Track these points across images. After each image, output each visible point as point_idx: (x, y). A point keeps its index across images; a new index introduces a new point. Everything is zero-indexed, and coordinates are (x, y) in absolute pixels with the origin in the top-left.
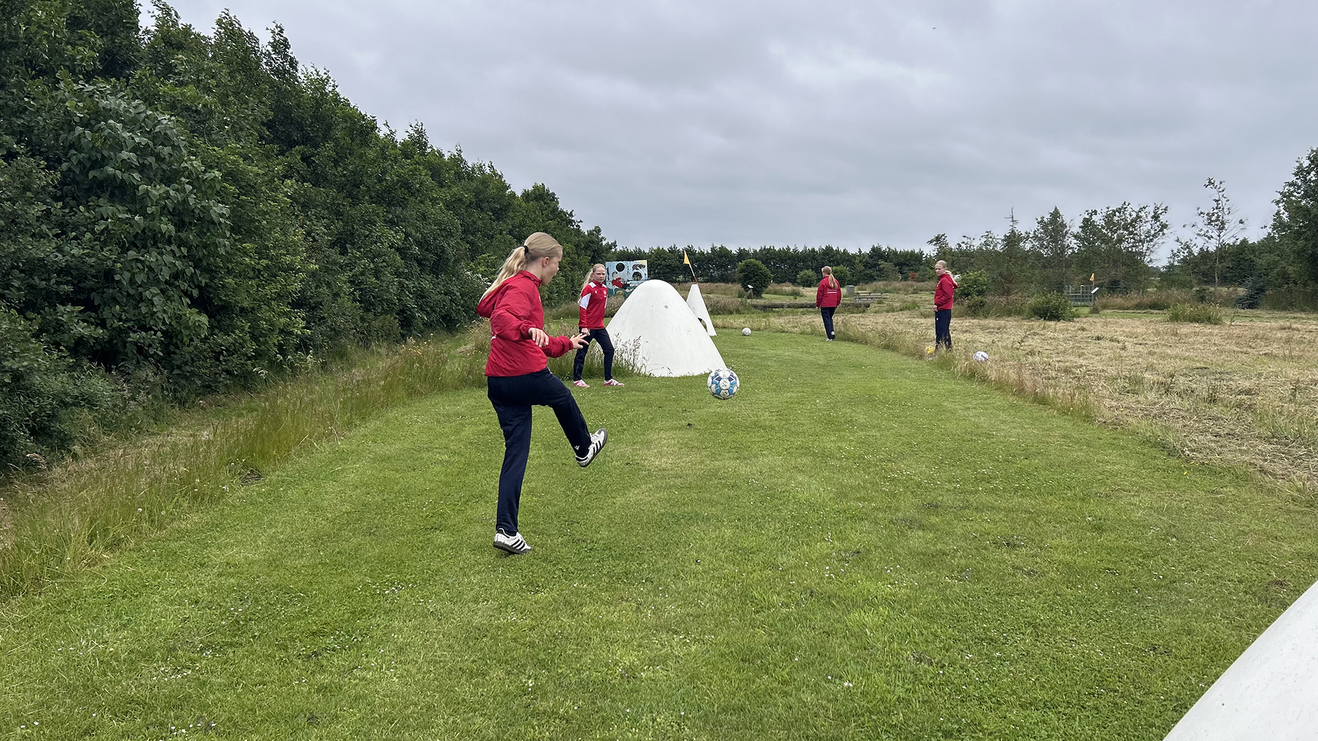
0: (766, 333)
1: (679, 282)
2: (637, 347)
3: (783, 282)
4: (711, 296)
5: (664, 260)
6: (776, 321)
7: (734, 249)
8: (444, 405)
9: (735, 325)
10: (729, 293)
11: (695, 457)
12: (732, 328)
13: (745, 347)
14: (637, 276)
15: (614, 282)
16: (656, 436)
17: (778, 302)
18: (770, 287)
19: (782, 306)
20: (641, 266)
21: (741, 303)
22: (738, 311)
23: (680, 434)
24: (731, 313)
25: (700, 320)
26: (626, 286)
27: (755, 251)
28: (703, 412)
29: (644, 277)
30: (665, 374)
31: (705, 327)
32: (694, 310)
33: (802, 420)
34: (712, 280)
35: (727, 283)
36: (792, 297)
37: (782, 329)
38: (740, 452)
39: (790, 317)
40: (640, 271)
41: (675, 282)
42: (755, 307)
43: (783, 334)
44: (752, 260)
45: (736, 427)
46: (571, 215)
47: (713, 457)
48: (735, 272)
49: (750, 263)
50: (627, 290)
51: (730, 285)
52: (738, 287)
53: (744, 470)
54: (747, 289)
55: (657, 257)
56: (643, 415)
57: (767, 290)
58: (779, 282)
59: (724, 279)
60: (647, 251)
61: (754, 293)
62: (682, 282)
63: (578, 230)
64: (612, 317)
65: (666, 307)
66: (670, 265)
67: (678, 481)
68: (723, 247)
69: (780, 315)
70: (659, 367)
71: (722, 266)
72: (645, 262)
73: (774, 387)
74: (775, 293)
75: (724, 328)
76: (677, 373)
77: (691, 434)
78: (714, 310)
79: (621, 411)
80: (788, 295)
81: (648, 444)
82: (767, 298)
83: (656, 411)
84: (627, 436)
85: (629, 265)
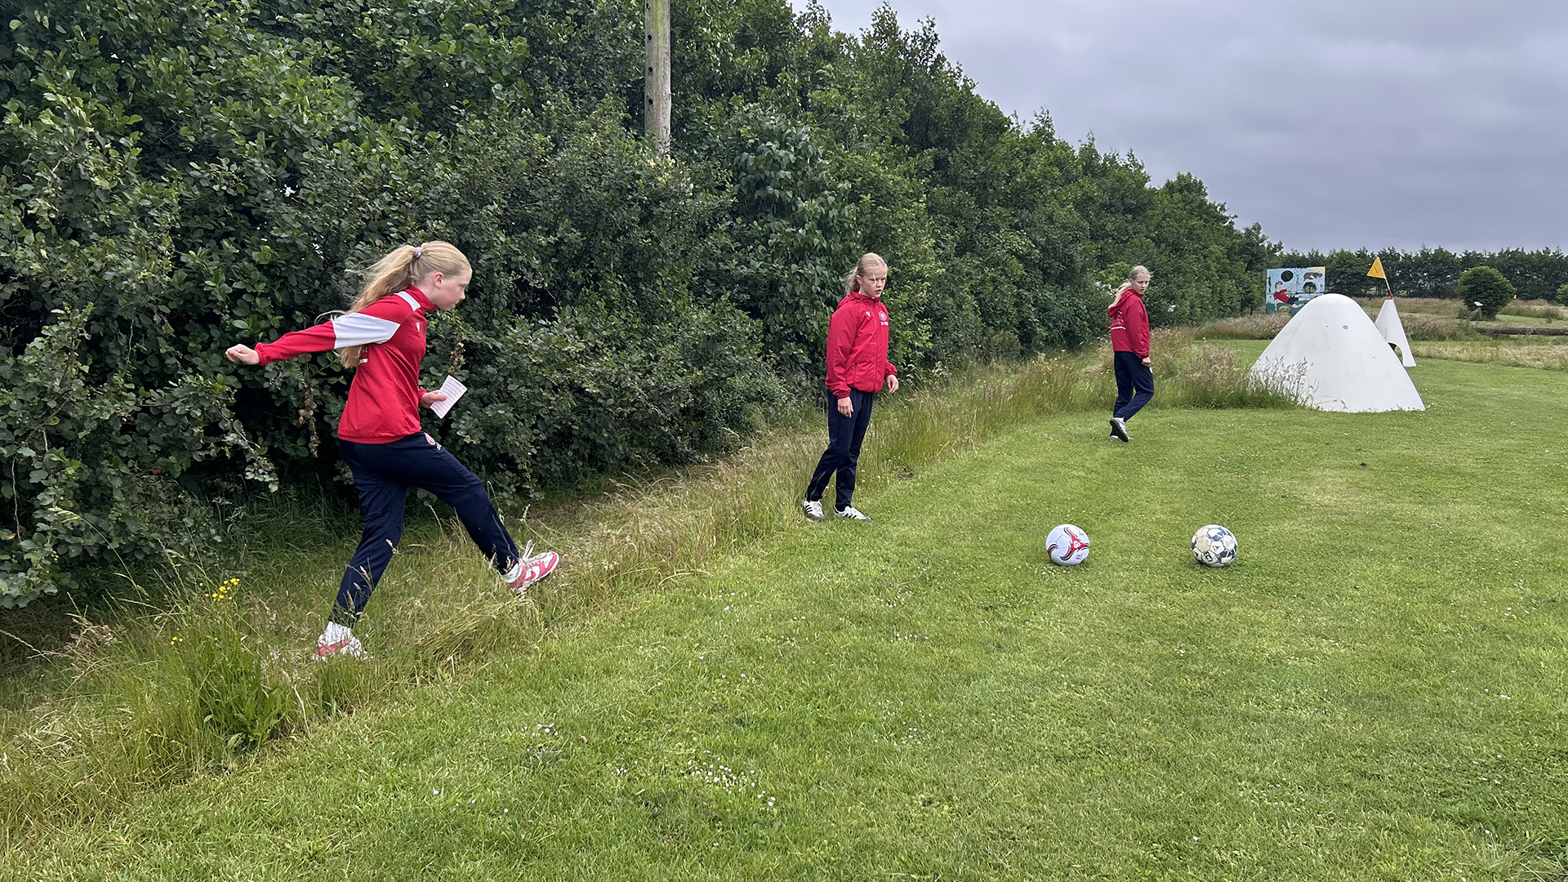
0: (1491, 365)
1: (1370, 296)
2: (1302, 373)
3: (1533, 299)
4: (1417, 315)
5: (1351, 266)
6: (1508, 351)
7: (1458, 251)
8: (1075, 424)
9: (1446, 354)
10: (1444, 313)
11: (1365, 497)
12: (1440, 358)
13: (1454, 382)
14: (1310, 287)
15: (1277, 295)
16: (1319, 473)
17: (1514, 325)
18: (1510, 305)
19: (1523, 332)
20: (1316, 275)
21: (1460, 327)
22: (1454, 337)
23: (1350, 473)
24: (1442, 338)
25: (1393, 346)
26: (1292, 300)
27: (1492, 256)
28: (1383, 453)
29: (1319, 289)
30: (1338, 408)
31: (1400, 356)
32: (1384, 333)
33: (1518, 470)
34: (1420, 293)
35: (1444, 298)
36: (1544, 320)
37: (1515, 362)
38: (1424, 496)
39: (1535, 346)
40: (1314, 281)
41: (1364, 295)
42: (1482, 331)
43: (1517, 369)
44: (1484, 267)
45: (1424, 471)
46: (1223, 208)
47: (1390, 498)
48: (1456, 284)
49: (1481, 271)
50: (1294, 306)
51: (1447, 301)
52: (1460, 304)
53: (1426, 514)
54: (1472, 307)
55: (1339, 263)
56: (1305, 450)
57: (1504, 309)
58: (1527, 299)
59: (1438, 293)
60: (1326, 255)
61: (1484, 314)
62: (1375, 296)
63: (1230, 228)
64: (1272, 338)
65: (1346, 327)
66: (1358, 273)
67: (1343, 518)
68: (1441, 250)
69: (1519, 344)
70: (1328, 399)
71: (1436, 275)
72: (1322, 270)
73: (1488, 431)
74: (1519, 313)
75: (1429, 357)
76: (1353, 408)
77: (1365, 473)
78: (1416, 334)
79: (1278, 444)
80: (1537, 317)
81: (1310, 480)
82: (1503, 320)
83: (1322, 448)
84: (1284, 470)
85: (1299, 273)
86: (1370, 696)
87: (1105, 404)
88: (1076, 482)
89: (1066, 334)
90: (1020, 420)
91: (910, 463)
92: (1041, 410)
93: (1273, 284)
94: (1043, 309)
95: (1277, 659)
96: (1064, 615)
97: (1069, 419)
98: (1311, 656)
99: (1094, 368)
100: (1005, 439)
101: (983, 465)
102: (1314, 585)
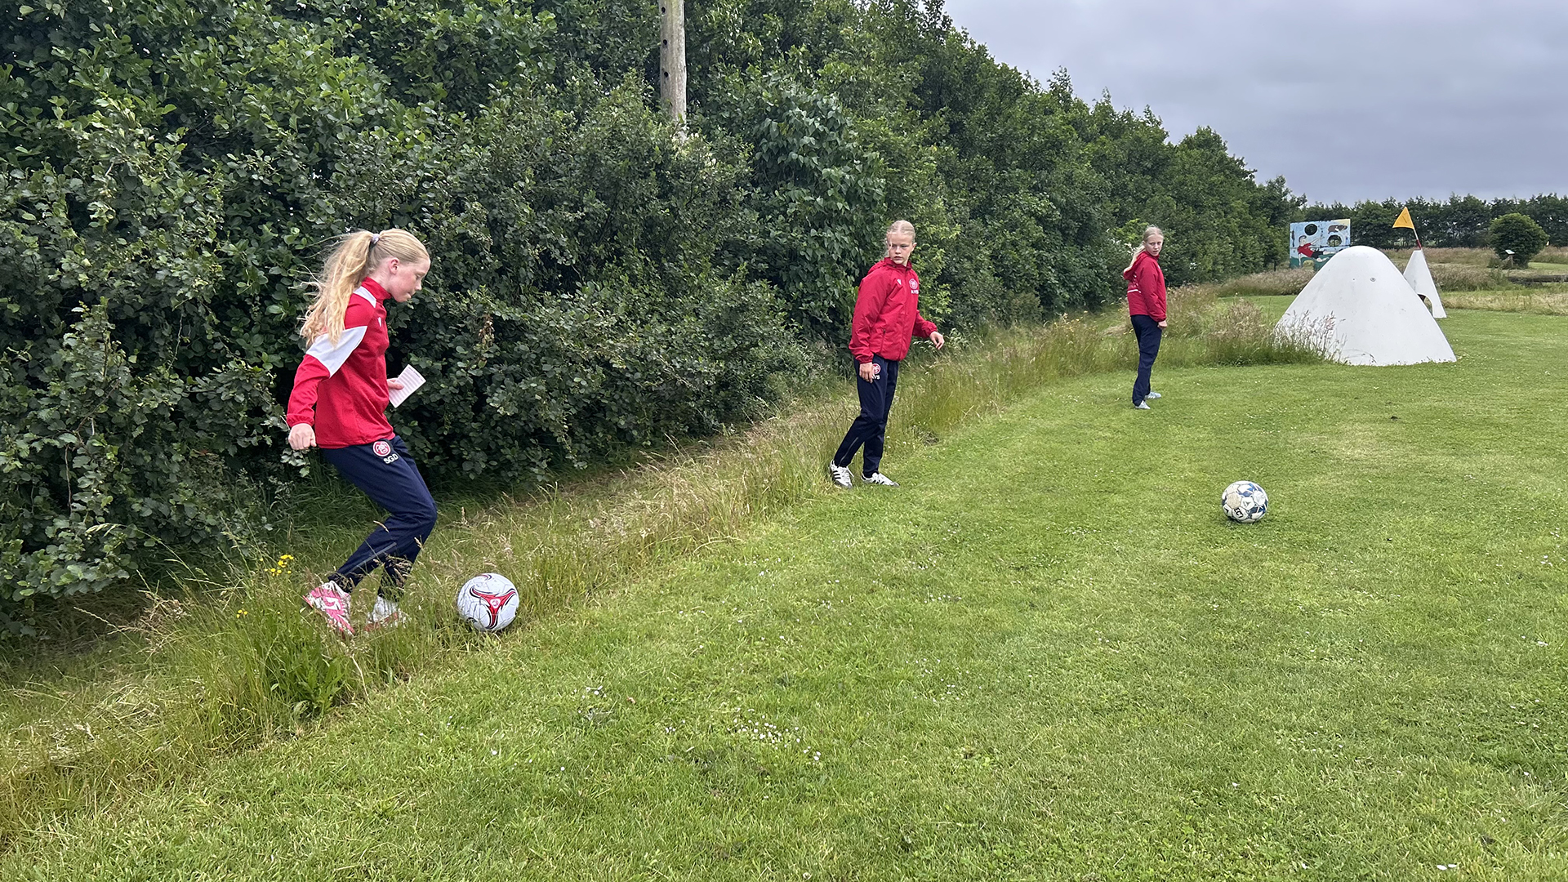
0: (1524, 314)
1: (1397, 248)
2: (1329, 327)
4: (1447, 265)
5: (1377, 217)
6: (1541, 299)
7: (1488, 200)
8: (1099, 385)
9: (1477, 304)
10: (1475, 262)
11: (1397, 450)
12: (1471, 309)
13: (1487, 332)
14: (1335, 240)
15: (1301, 250)
16: (1349, 428)
17: (1547, 273)
18: (1543, 253)
19: (1558, 279)
20: (1341, 227)
21: (1492, 276)
22: (1485, 286)
23: (1381, 427)
24: (1472, 288)
25: (1423, 297)
26: (1317, 254)
27: (1523, 202)
28: (1415, 406)
29: (1344, 242)
30: (1367, 362)
31: (1429, 307)
32: (1413, 284)
33: (1553, 419)
34: (1450, 243)
35: (1474, 247)
37: (1549, 310)
38: (1457, 448)
40: (1339, 233)
41: (1391, 247)
42: (1514, 280)
43: (1551, 317)
44: (1515, 214)
45: (1457, 423)
46: (1241, 163)
47: (1422, 451)
48: (1487, 233)
49: (1512, 219)
50: (1319, 260)
51: (1477, 250)
52: (1490, 253)
53: (1459, 465)
54: (1503, 255)
55: (1365, 214)
56: (1334, 405)
57: (1537, 256)
58: (1560, 245)
59: (1468, 242)
60: (1351, 207)
61: (1516, 262)
62: (1403, 247)
63: (1251, 184)
64: (1297, 292)
65: (1373, 279)
66: (1385, 224)
67: (1374, 472)
68: (1470, 197)
69: (1552, 292)
70: (1357, 353)
71: (1466, 224)
72: (1347, 222)
73: (1521, 381)
74: (1551, 261)
75: (1459, 308)
76: (1382, 361)
77: (1395, 427)
78: (1446, 285)
79: (1306, 400)
81: (1339, 434)
82: (1535, 268)
83: (1351, 402)
84: (1312, 426)
85: (1323, 226)
86: (1405, 645)
87: (1129, 364)
88: (1102, 443)
89: (1086, 295)
90: (1043, 383)
91: (935, 428)
92: (1064, 372)
93: (1297, 238)
94: (1063, 269)
95: (1310, 612)
96: (1095, 573)
97: (1093, 380)
98: (1345, 607)
99: (1116, 328)
100: (1029, 402)
101: (1009, 428)
102: (1346, 538)
